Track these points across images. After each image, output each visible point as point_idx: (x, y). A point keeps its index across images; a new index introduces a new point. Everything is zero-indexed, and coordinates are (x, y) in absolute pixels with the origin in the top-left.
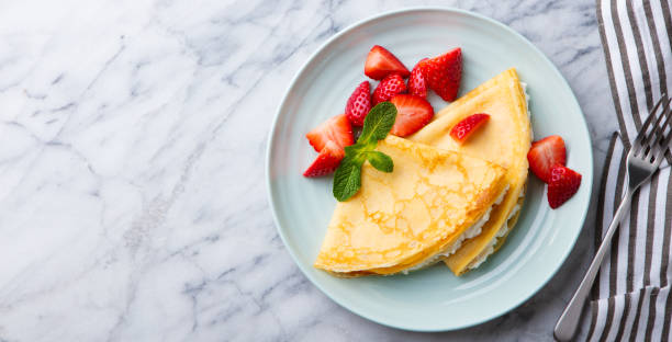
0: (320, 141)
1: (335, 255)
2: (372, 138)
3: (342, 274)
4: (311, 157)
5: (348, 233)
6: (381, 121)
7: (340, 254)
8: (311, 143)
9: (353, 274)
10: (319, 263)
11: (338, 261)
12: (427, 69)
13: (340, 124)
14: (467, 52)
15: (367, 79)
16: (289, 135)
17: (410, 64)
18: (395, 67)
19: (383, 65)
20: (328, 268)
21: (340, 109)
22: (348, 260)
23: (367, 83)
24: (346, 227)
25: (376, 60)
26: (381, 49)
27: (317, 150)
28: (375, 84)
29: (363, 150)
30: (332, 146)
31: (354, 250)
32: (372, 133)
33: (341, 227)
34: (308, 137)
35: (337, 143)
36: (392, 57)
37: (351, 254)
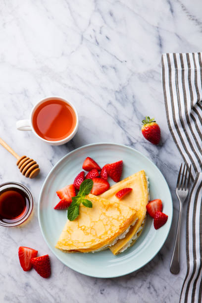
0: (62, 194)
1: (64, 243)
2: (83, 194)
3: (66, 251)
4: (58, 201)
5: (71, 234)
6: (87, 187)
7: (66, 242)
8: (58, 195)
9: (71, 251)
10: (56, 245)
11: (65, 245)
12: (107, 167)
13: (70, 188)
14: (126, 162)
15: (83, 170)
16: (49, 191)
17: (102, 166)
18: (95, 166)
19: (90, 165)
20: (60, 248)
21: (72, 182)
22: (69, 245)
23: (83, 173)
24: (69, 231)
25: (88, 163)
26: (88, 158)
27: (60, 198)
28: (87, 173)
29: (80, 199)
30: (66, 197)
31: (72, 241)
32: (83, 192)
33: (68, 231)
34: (57, 193)
35: (69, 196)
36: (94, 162)
37: (71, 243)
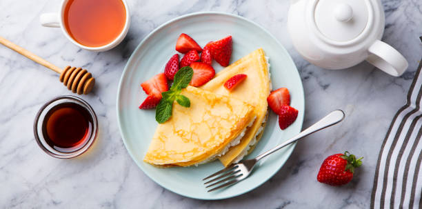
0: (149, 88)
1: (155, 155)
2: (179, 88)
3: (159, 165)
4: (143, 97)
5: (164, 142)
6: (184, 77)
7: (159, 154)
8: (144, 89)
9: (166, 165)
10: (144, 158)
11: (157, 158)
12: (210, 47)
13: (160, 78)
14: (235, 38)
15: (177, 52)
16: (131, 83)
17: (203, 45)
18: (193, 46)
19: (186, 45)
20: (150, 162)
21: (162, 70)
22: (163, 158)
23: (177, 55)
24: (162, 138)
25: (182, 42)
26: (183, 34)
27: (147, 93)
28: (182, 56)
29: (173, 94)
30: (155, 92)
31: (167, 152)
32: (178, 84)
33: (160, 138)
34: (142, 86)
35: (159, 90)
36: (192, 40)
37: (165, 154)
